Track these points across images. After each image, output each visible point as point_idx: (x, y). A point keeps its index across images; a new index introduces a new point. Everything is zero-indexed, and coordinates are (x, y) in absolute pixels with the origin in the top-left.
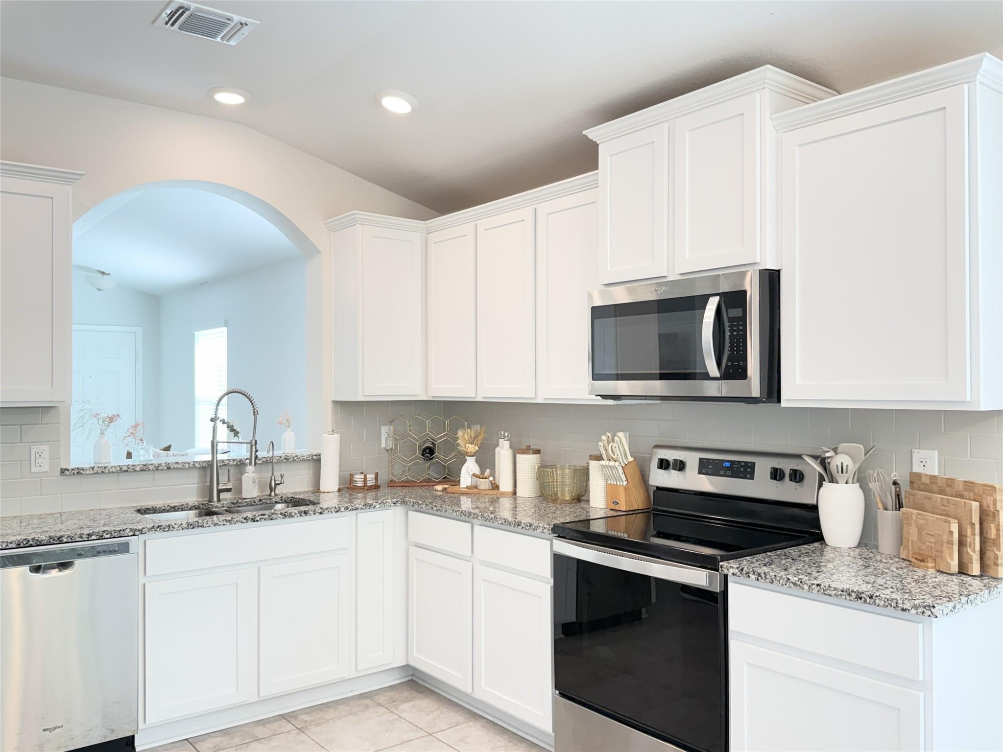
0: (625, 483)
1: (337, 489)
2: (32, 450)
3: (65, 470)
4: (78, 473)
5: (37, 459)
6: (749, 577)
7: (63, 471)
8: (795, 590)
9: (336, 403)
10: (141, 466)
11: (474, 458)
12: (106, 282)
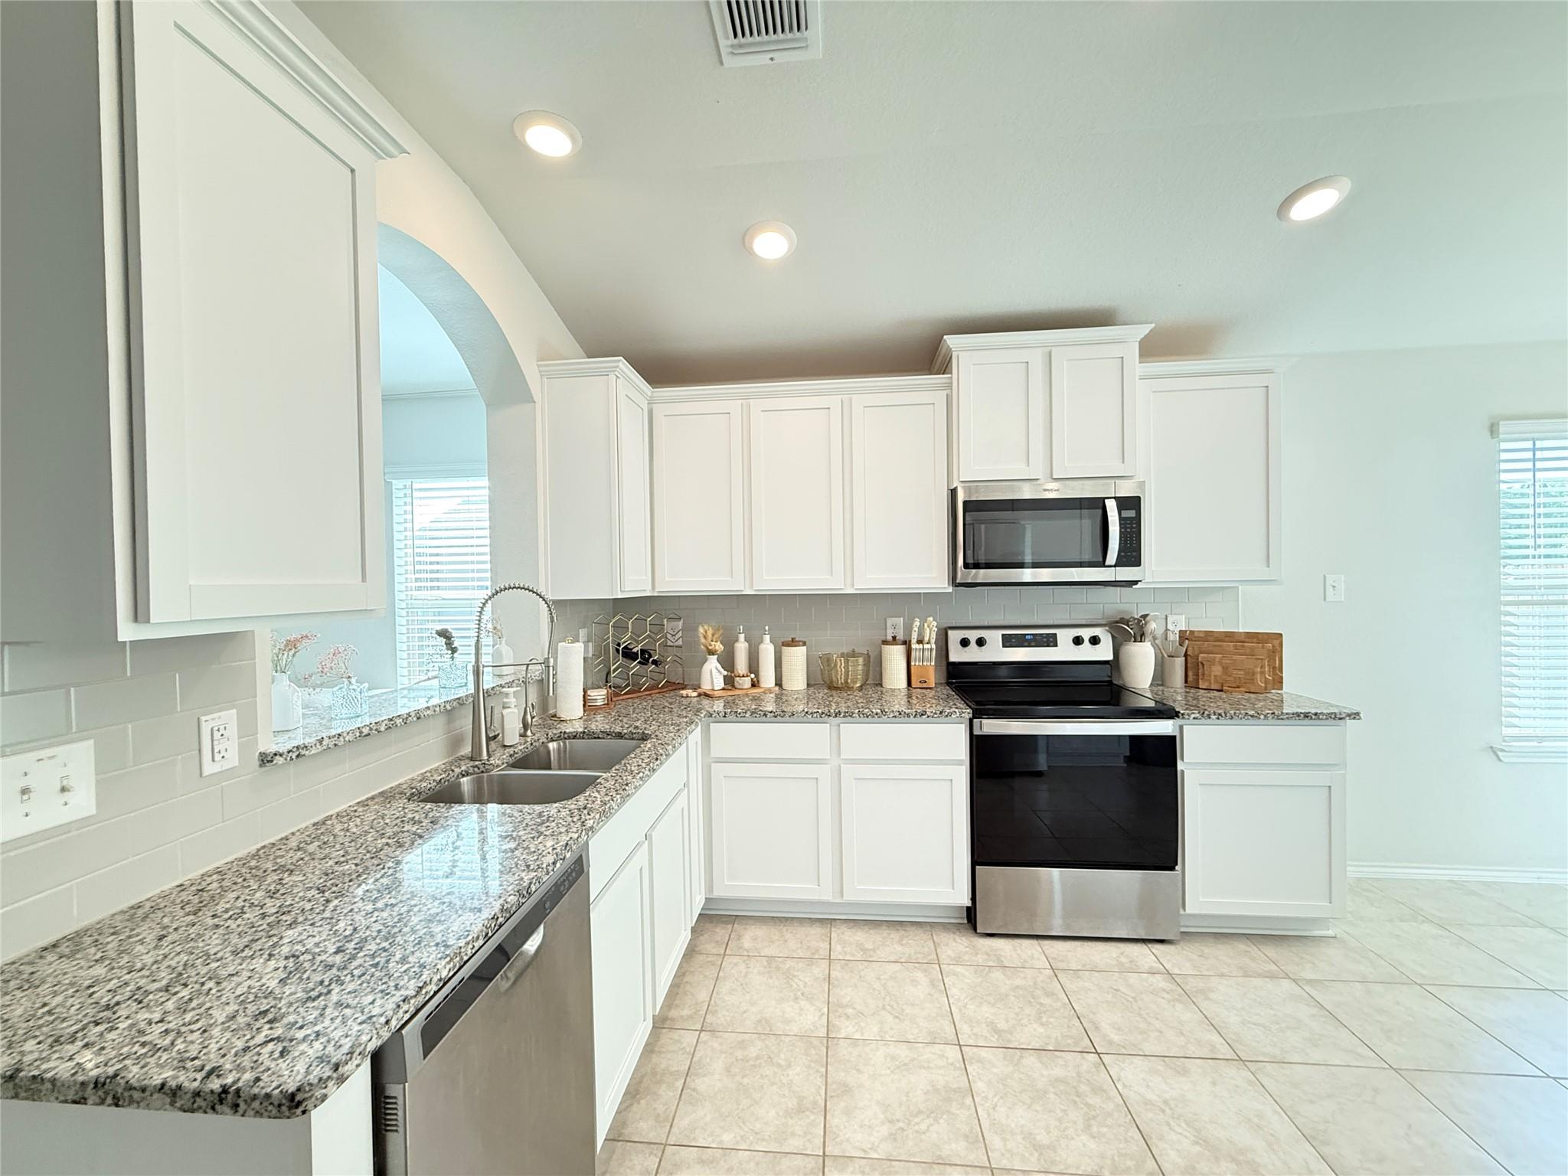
2: (203, 724)
3: (275, 754)
4: (298, 756)
5: (215, 743)
6: (1210, 718)
7: (266, 760)
8: (1252, 721)
10: (386, 722)
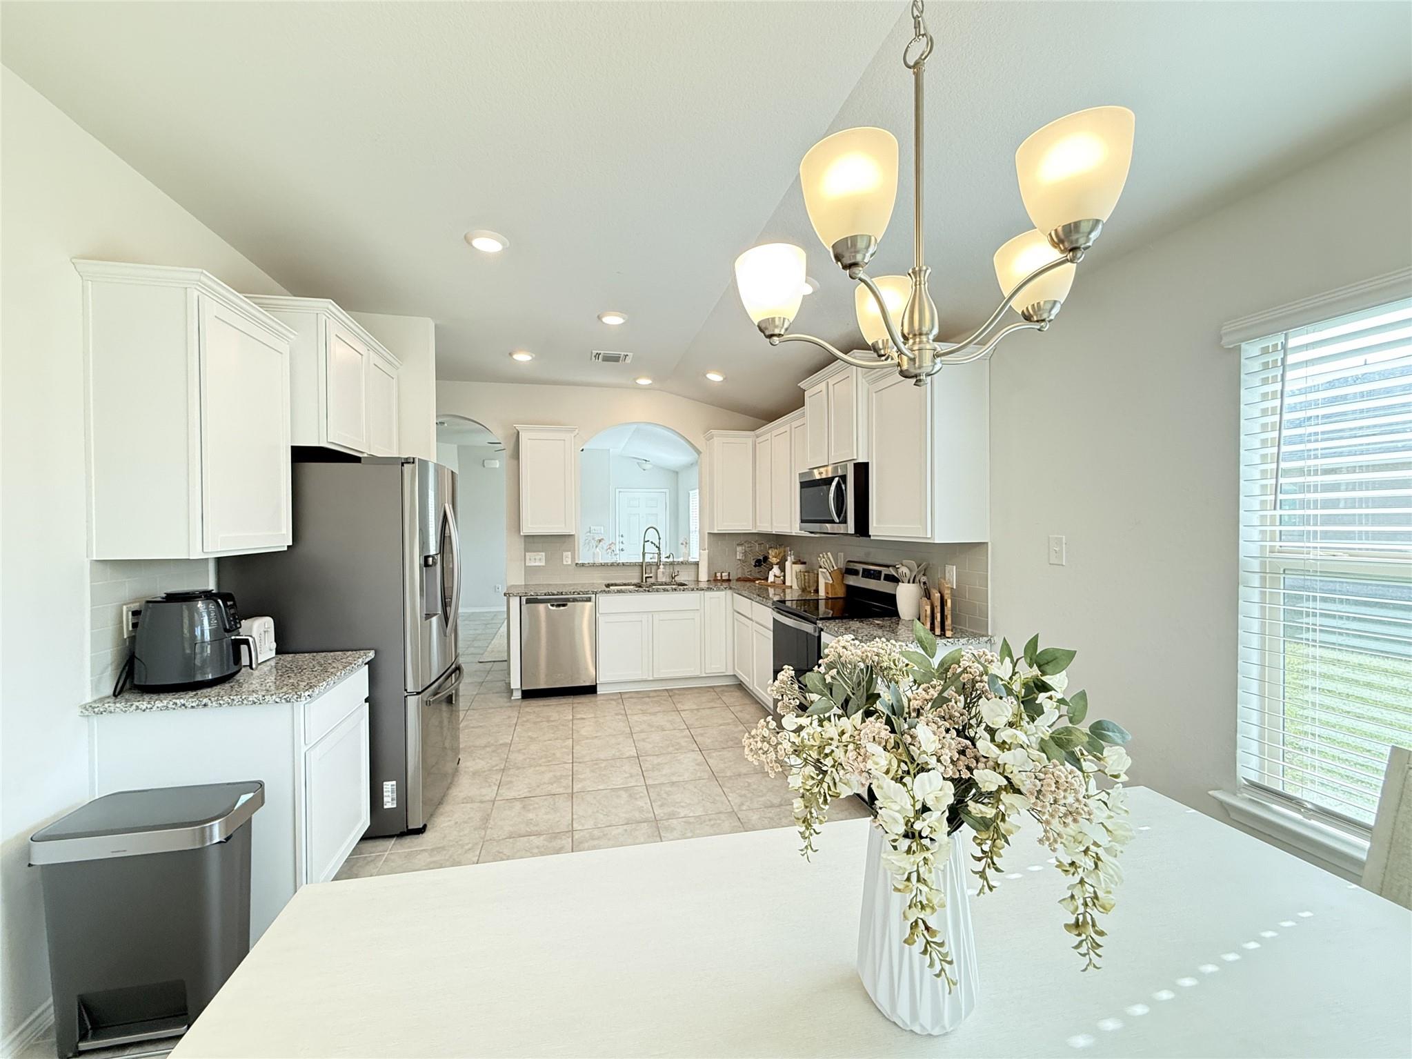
0: (831, 582)
1: (707, 580)
2: (561, 555)
4: (582, 566)
5: (566, 558)
7: (576, 565)
9: (709, 533)
11: (778, 566)
12: (648, 466)
